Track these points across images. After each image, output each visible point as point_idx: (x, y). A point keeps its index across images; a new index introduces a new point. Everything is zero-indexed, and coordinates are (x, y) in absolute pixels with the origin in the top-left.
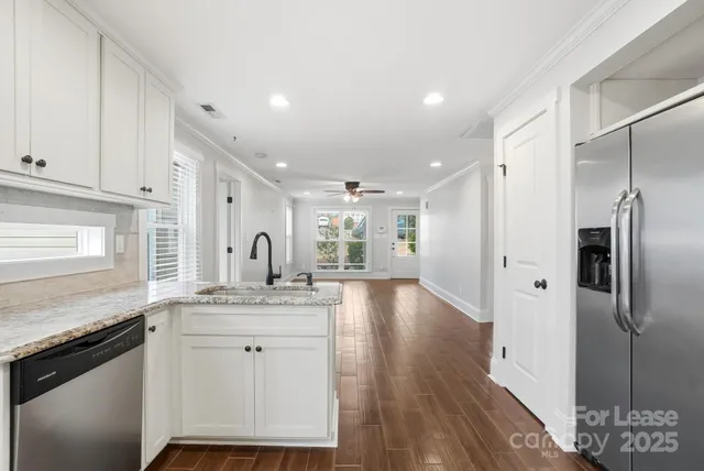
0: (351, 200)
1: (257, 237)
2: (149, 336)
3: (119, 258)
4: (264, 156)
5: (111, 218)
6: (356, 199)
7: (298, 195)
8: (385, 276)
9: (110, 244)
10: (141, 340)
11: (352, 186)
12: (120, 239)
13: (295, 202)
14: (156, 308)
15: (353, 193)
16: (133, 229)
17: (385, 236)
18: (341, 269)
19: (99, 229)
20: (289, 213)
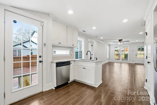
0: (120, 44)
1: (88, 51)
2: (71, 64)
3: (71, 55)
4: (97, 37)
5: (70, 49)
6: (121, 43)
7: (109, 43)
8: (134, 63)
9: (70, 53)
10: (70, 64)
11: (120, 40)
12: (71, 52)
13: (109, 45)
14: (72, 61)
15: (121, 42)
16: (73, 51)
17: (133, 52)
18: (121, 60)
19: (69, 51)
20: (108, 48)
